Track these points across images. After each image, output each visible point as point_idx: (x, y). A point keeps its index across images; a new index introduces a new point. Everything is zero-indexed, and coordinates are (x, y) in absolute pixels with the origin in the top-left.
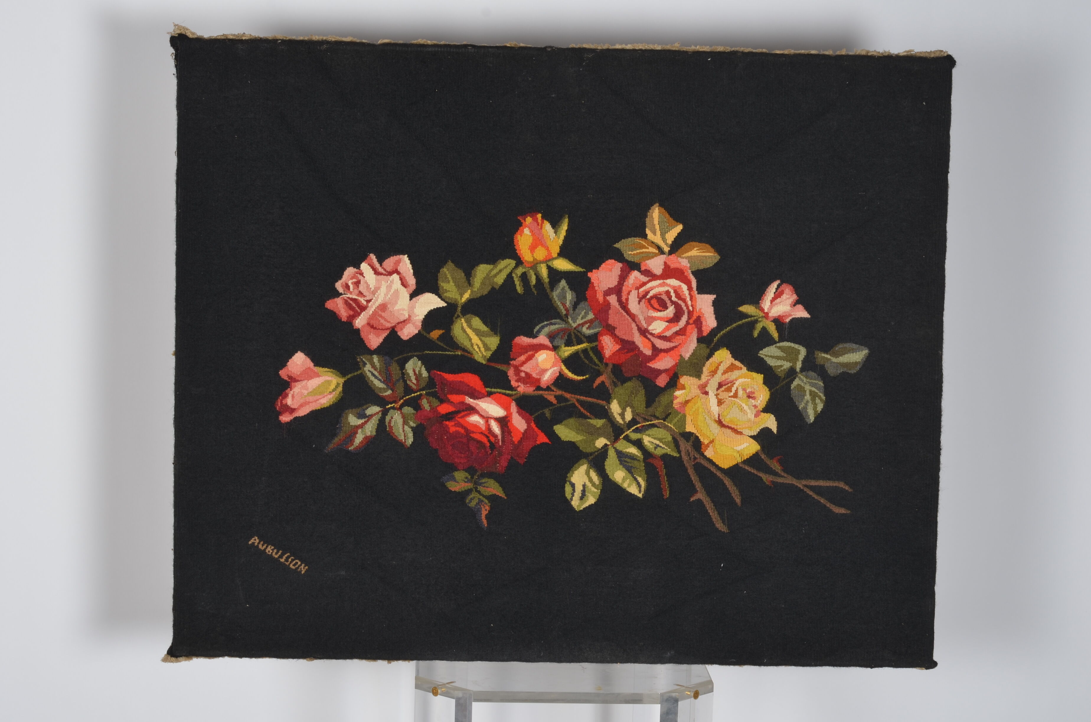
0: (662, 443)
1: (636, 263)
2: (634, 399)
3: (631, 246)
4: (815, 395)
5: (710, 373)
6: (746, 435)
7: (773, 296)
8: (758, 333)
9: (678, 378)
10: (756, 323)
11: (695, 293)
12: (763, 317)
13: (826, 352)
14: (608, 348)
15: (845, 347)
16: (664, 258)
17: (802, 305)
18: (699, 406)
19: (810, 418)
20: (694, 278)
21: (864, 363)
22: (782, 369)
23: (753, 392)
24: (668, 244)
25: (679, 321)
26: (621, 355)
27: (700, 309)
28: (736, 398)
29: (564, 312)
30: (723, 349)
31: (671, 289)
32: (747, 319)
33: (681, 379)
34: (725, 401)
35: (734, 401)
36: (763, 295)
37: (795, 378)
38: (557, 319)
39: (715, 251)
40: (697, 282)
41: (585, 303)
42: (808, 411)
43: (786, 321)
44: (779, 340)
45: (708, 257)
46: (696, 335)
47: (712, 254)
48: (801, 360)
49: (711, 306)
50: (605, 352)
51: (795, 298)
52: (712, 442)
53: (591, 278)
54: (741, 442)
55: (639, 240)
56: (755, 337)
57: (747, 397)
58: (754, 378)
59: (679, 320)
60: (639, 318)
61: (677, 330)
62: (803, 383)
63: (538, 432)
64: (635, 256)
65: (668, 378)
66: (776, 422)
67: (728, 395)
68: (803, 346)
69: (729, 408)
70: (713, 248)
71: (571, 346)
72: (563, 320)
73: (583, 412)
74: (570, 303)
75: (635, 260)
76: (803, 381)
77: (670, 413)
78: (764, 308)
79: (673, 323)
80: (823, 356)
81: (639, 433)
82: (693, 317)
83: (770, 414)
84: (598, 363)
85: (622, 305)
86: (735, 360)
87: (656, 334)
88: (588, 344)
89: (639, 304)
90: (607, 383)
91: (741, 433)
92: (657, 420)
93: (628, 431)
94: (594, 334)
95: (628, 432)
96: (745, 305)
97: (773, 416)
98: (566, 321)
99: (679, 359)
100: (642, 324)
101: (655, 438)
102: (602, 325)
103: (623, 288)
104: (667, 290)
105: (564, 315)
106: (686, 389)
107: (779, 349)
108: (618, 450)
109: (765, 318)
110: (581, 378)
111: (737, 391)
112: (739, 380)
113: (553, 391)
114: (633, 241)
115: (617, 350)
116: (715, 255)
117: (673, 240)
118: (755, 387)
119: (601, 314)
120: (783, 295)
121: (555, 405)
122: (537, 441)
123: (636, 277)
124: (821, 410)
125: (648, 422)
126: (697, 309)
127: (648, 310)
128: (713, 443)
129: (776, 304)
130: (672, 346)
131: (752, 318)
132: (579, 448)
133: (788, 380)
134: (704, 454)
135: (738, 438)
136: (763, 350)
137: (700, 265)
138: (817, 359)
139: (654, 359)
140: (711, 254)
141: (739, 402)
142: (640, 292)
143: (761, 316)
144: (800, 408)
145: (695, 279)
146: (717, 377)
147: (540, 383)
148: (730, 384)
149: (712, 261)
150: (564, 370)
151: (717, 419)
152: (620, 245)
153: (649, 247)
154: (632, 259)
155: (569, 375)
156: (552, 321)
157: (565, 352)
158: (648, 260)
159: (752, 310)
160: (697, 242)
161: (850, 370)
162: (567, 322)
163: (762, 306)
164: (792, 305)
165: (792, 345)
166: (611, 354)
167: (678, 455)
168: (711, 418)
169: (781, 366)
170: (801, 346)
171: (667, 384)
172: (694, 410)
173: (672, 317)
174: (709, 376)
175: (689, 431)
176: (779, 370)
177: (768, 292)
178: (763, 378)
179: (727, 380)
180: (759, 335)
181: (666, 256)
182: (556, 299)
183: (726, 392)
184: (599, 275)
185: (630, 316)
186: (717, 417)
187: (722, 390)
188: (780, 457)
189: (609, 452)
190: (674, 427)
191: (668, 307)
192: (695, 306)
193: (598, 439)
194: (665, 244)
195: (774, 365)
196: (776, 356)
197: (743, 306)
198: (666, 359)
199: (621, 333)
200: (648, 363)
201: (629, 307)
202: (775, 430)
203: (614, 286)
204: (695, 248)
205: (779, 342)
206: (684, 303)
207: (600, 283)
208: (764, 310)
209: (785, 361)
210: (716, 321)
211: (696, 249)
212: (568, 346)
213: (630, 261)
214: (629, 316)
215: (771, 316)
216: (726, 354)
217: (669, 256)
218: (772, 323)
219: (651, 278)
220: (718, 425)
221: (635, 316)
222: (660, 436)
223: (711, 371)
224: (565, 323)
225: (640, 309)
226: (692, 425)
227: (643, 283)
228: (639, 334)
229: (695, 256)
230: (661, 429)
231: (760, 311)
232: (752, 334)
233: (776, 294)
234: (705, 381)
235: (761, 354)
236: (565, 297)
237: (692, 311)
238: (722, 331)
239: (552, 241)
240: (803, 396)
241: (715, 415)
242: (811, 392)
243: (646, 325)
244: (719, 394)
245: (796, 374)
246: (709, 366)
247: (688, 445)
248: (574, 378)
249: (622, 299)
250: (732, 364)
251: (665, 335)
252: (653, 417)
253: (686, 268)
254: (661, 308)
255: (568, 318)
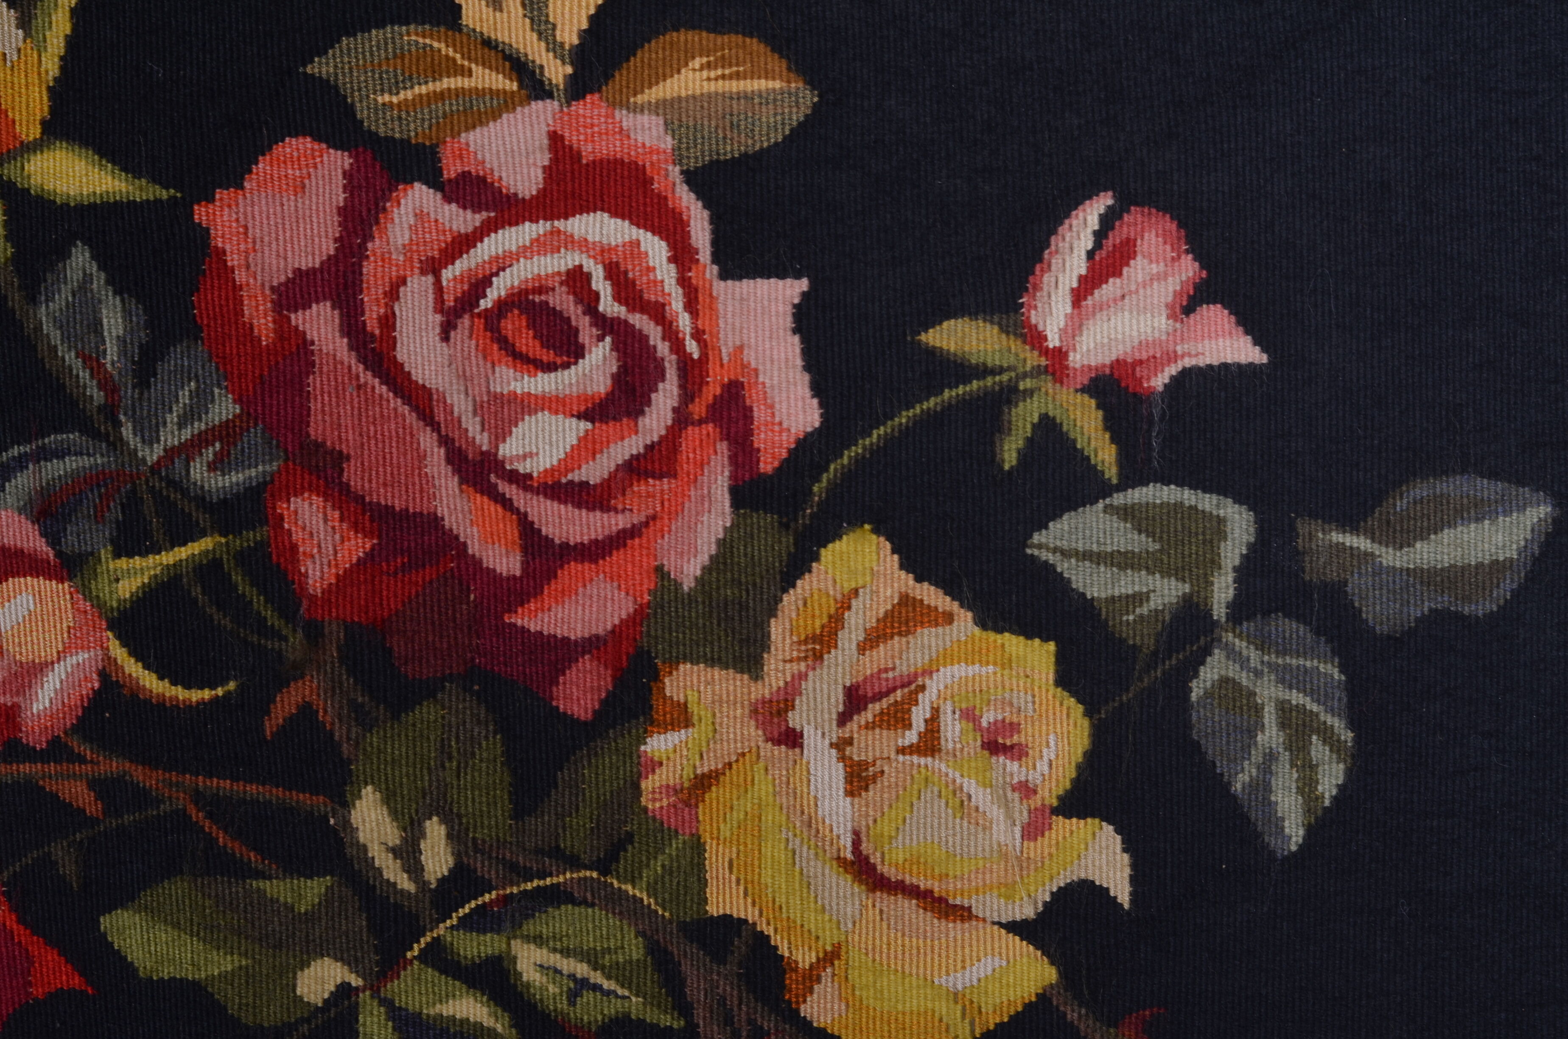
0: (603, 973)
1: (417, 144)
2: (455, 783)
3: (384, 68)
4: (1304, 725)
5: (803, 648)
6: (989, 920)
7: (1083, 272)
8: (1019, 451)
9: (656, 677)
10: (1009, 402)
11: (708, 276)
12: (1039, 373)
13: (1351, 524)
14: (315, 551)
15: (1442, 495)
16: (550, 115)
17: (1225, 307)
18: (760, 799)
19: (1287, 830)
20: (700, 204)
21: (1533, 565)
22: (1145, 610)
23: (1011, 724)
24: (562, 45)
25: (642, 413)
26: (381, 582)
27: (740, 349)
28: (933, 756)
29: (98, 396)
30: (859, 532)
31: (592, 261)
32: (964, 384)
33: (667, 680)
34: (882, 772)
35: (923, 770)
36: (1034, 267)
37: (1207, 651)
38: (68, 432)
39: (789, 69)
40: (715, 220)
41: (188, 347)
42: (1273, 799)
43: (1153, 383)
44: (1120, 475)
45: (756, 101)
46: (727, 473)
47: (777, 84)
48: (1230, 566)
49: (789, 333)
50: (303, 570)
51: (1191, 274)
52: (831, 957)
53: (208, 230)
54: (967, 951)
55: (424, 37)
56: (1007, 467)
57: (983, 746)
58: (1010, 660)
59: (642, 404)
60: (452, 405)
61: (635, 452)
62: (1244, 674)
63: (32, 943)
64: (408, 112)
65: (609, 679)
66: (1126, 857)
67: (892, 743)
68: (1238, 500)
69: (900, 805)
70: (781, 56)
71: (143, 554)
72: (95, 435)
73: (225, 846)
74: (123, 352)
75: (413, 134)
76: (1244, 663)
77: (630, 837)
78: (1041, 328)
79: (611, 424)
80: (1338, 544)
81: (492, 930)
82: (704, 389)
83: (1097, 821)
84: (276, 623)
85: (365, 348)
86: (919, 579)
87: (535, 475)
88: (223, 540)
89: (445, 337)
90: (325, 712)
91: (964, 914)
92: (572, 872)
93: (441, 925)
94: (245, 489)
95: (441, 930)
96: (952, 322)
97: (1109, 829)
98: (107, 435)
99: (652, 587)
100: (467, 430)
101: (566, 952)
102: (278, 446)
103: (365, 270)
104: (570, 267)
105: (99, 408)
106: (693, 725)
107: (1126, 521)
108: (400, 1008)
109: (1050, 378)
110: (206, 694)
111: (933, 722)
112: (942, 669)
113: (82, 760)
114: (394, 43)
115: (359, 559)
116: (793, 85)
117: (585, 25)
118: (1022, 699)
119: (271, 397)
120: (1132, 262)
121: (94, 821)
122: (30, 984)
123: (420, 216)
124: (1334, 792)
125: (532, 881)
126: (724, 350)
127: (489, 365)
128: (836, 962)
129: (1101, 307)
130: (614, 528)
131: (989, 381)
132: (226, 1010)
133: (1174, 662)
134: (797, 1011)
135: (952, 934)
136: (1047, 528)
137: (725, 138)
138: (1307, 559)
139: (537, 592)
140: (771, 84)
141: (947, 775)
142: (444, 283)
143: (1028, 368)
144: (1238, 787)
145: (705, 207)
146: (837, 665)
147: (17, 727)
148: (899, 693)
149: (779, 118)
150: (119, 662)
151: (849, 856)
152: (336, 67)
153: (473, 66)
154: (397, 129)
155: (148, 686)
156: (46, 441)
157: (117, 580)
158: (474, 127)
159: (985, 341)
160: (700, 28)
161: (1469, 600)
162: (116, 444)
163: (1033, 321)
164: (1178, 310)
165: (1186, 496)
166: (333, 581)
167: (678, 1024)
168: (820, 851)
169: (1139, 598)
170: (1230, 500)
171: (604, 703)
172: (738, 815)
173: (607, 394)
174: (799, 659)
175: (721, 912)
176: (1131, 618)
177: (1057, 252)
178: (1053, 659)
179: (884, 676)
180: (1024, 456)
181: (556, 103)
182: (56, 337)
183: (880, 727)
184: (245, 214)
185: (408, 400)
186: (849, 844)
187: (863, 723)
188: (1152, 1015)
189: (361, 1018)
190: (649, 896)
191: (583, 347)
192: (711, 333)
193: (304, 965)
194: (548, 50)
195: (1103, 595)
196: (1112, 553)
197: (940, 323)
198: (592, 590)
199: (370, 481)
200: (509, 611)
201: (399, 358)
202: (1122, 893)
203: (322, 263)
204: (693, 58)
205: (1122, 487)
206: (657, 323)
207: (255, 251)
208: (1046, 340)
209: (1158, 576)
210: (815, 401)
211: (697, 63)
212: (130, 555)
213: (386, 138)
214: (402, 398)
215: (1078, 366)
216: (875, 557)
217: (569, 105)
218: (1086, 397)
219: (492, 214)
220: (853, 881)
221: (430, 399)
222: (590, 942)
223: (807, 638)
224: (104, 445)
225: (450, 365)
226: (734, 885)
227: (454, 238)
228: (456, 479)
229: (694, 97)
230: (590, 910)
231: (1025, 342)
232: (994, 455)
233: (1097, 258)
234: (781, 684)
235: (1040, 546)
236: (96, 327)
237: (700, 358)
238: (848, 447)
239: (9, 64)
240: (1249, 731)
241: (838, 837)
242: (1283, 710)
243: (486, 434)
244: (850, 742)
245: (1212, 632)
246: (794, 615)
247: (719, 974)
248: (171, 698)
249: (364, 322)
250: (906, 601)
251: (576, 479)
252: (550, 858)
253: (655, 157)
254: (547, 356)
255: (117, 424)
